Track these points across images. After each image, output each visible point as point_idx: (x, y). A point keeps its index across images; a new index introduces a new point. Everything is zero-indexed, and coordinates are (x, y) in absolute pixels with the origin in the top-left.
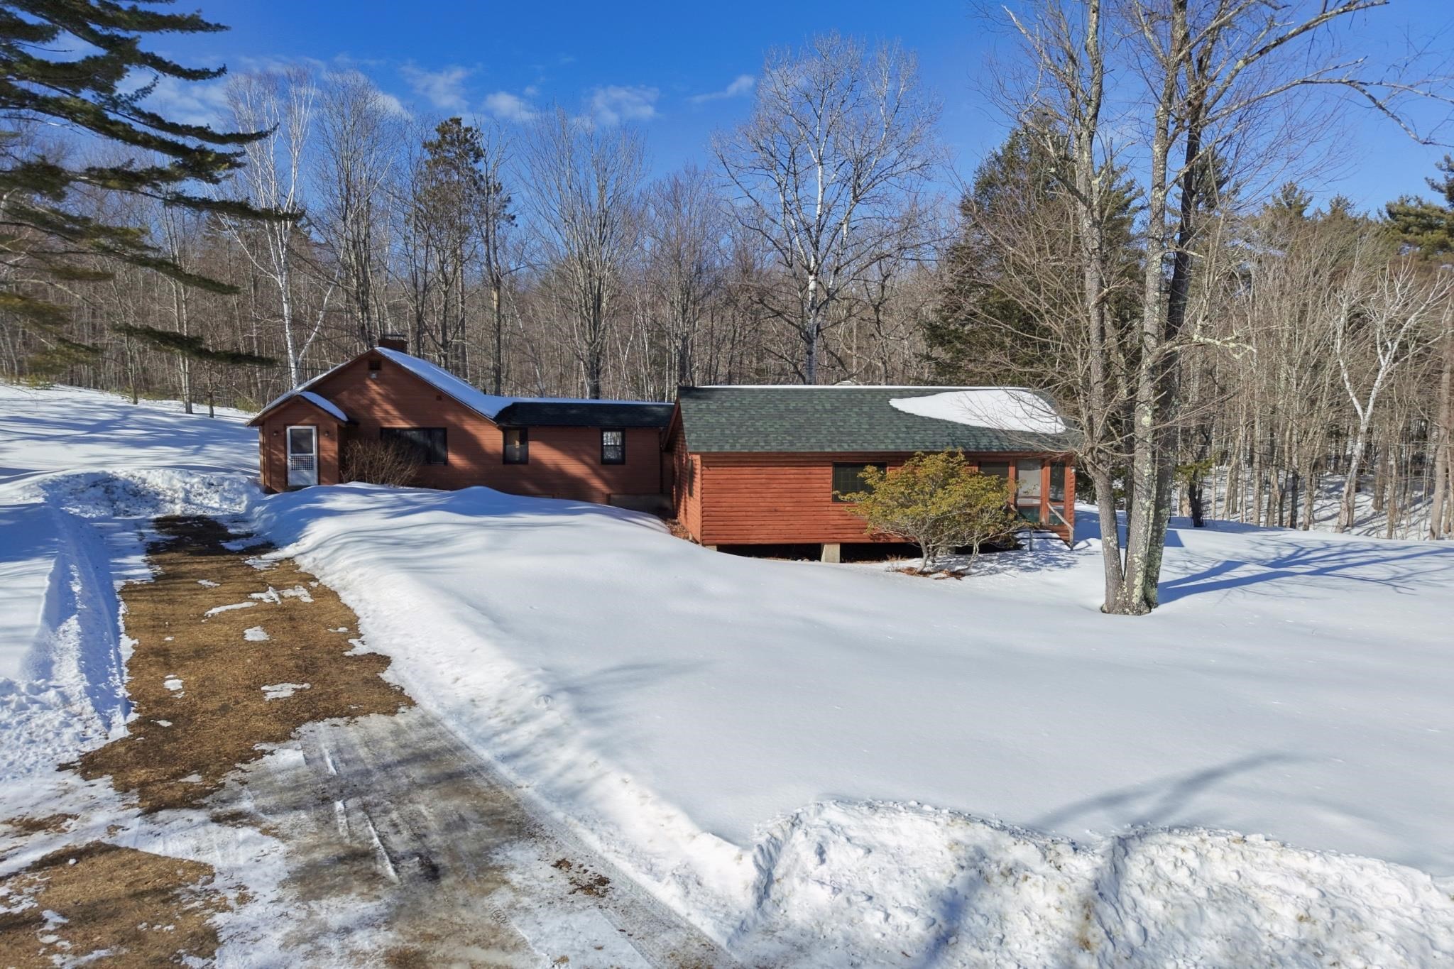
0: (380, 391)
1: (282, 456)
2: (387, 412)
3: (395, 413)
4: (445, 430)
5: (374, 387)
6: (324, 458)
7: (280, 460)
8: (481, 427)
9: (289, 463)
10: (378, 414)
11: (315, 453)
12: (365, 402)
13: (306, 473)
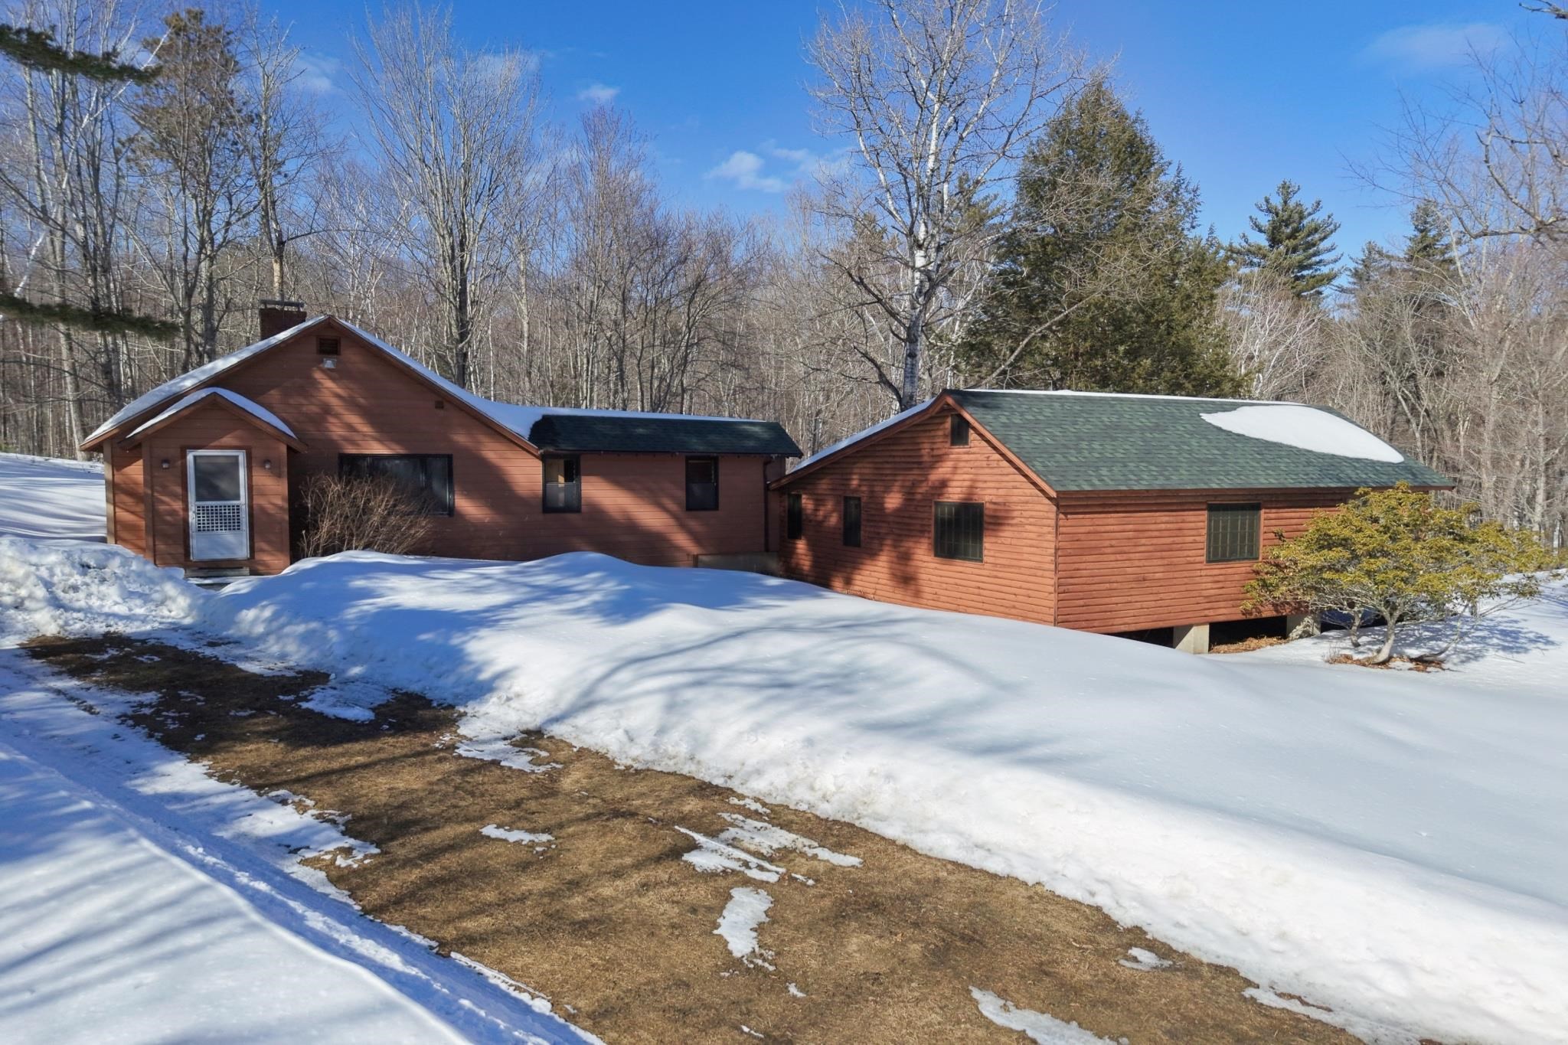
0: (339, 391)
1: (177, 506)
2: (351, 428)
3: (366, 429)
4: (449, 458)
5: (329, 384)
6: (263, 510)
7: (173, 513)
8: (509, 454)
9: (192, 518)
10: (336, 431)
11: (243, 499)
12: (314, 409)
13: (228, 536)
